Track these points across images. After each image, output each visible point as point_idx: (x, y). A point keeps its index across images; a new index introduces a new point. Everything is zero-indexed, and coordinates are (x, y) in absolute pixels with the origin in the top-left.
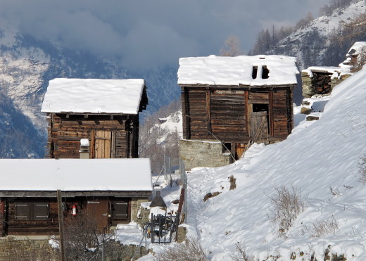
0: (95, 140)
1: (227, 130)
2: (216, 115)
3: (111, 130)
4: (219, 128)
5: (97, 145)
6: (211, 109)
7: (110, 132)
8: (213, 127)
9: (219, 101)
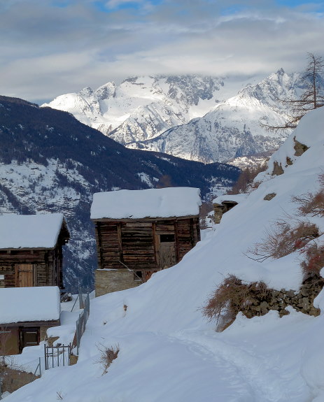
0: (18, 273)
1: (137, 259)
2: (128, 246)
3: (33, 263)
4: (131, 258)
5: (20, 277)
6: (123, 241)
7: (32, 265)
8: (125, 257)
9: (129, 233)
